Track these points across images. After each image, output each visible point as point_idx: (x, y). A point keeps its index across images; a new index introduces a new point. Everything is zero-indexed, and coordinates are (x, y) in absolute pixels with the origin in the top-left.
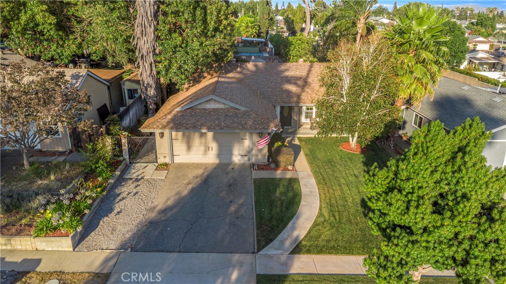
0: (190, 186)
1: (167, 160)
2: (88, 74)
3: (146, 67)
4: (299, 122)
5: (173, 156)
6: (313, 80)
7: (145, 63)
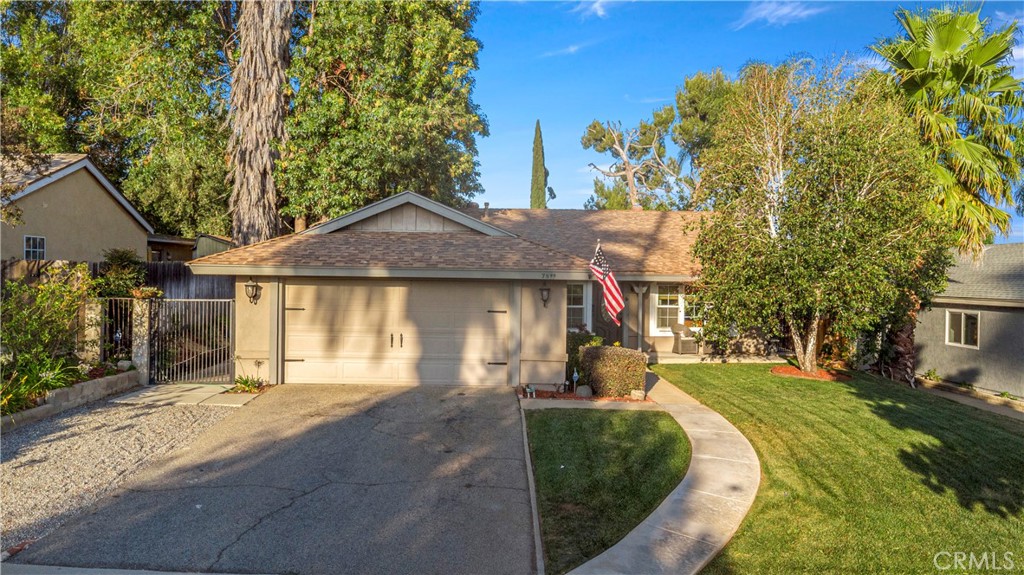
0: (317, 420)
1: (265, 374)
2: (85, 168)
3: (251, 180)
4: (643, 337)
5: (284, 361)
6: (672, 237)
7: (248, 169)
